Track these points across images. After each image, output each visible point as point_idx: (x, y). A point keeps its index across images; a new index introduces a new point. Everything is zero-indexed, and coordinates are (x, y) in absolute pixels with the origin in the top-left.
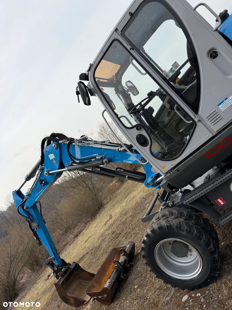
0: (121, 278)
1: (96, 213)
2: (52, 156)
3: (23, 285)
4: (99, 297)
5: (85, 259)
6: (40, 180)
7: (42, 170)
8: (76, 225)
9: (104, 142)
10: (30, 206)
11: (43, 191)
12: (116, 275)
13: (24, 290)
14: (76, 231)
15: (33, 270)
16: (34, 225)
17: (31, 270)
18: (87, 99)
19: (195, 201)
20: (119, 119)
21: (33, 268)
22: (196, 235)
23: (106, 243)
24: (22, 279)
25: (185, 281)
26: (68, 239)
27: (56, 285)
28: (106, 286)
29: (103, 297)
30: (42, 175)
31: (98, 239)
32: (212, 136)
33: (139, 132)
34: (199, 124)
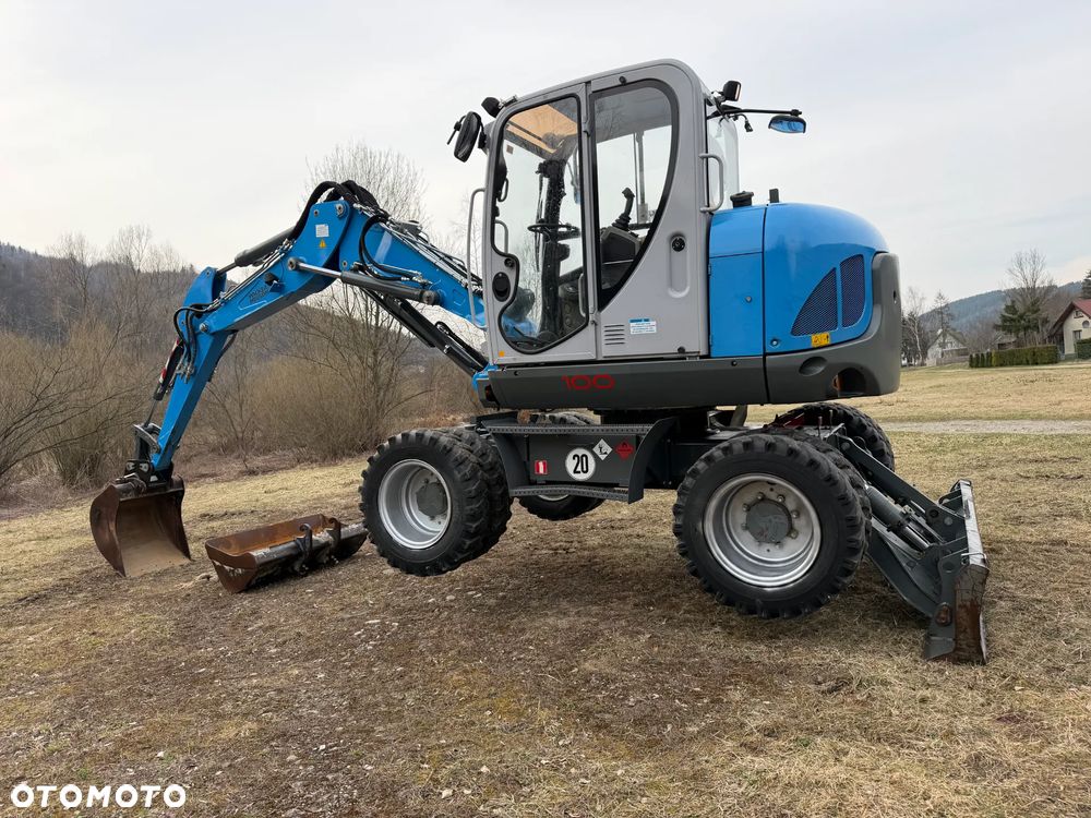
1: (346, 451)
2: (322, 231)
4: (227, 567)
6: (271, 275)
7: (287, 253)
9: (450, 258)
10: (214, 329)
11: (264, 303)
12: (288, 553)
14: (257, 463)
18: (467, 147)
19: (504, 435)
20: (493, 222)
26: (222, 468)
28: (255, 554)
29: (233, 571)
30: (279, 266)
32: (594, 357)
33: (505, 270)
34: (590, 328)
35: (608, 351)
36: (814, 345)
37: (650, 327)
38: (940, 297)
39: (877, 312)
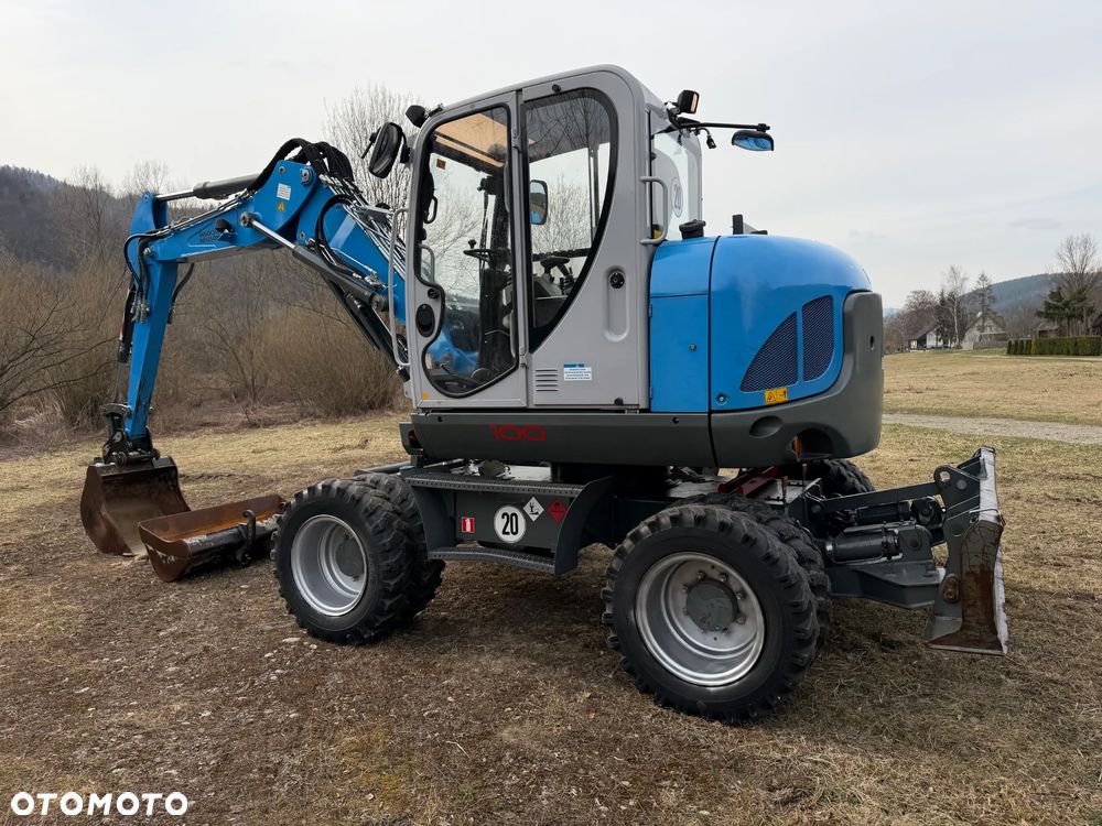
0: (235, 556)
3: (16, 433)
4: (159, 553)
5: (212, 484)
6: (224, 221)
7: (243, 202)
8: (280, 400)
10: (160, 257)
11: (213, 247)
12: (227, 542)
13: (9, 446)
14: (264, 413)
15: (70, 418)
16: (140, 306)
17: (65, 414)
19: (425, 488)
20: (419, 248)
21: (76, 413)
22: (384, 545)
23: (291, 485)
24: (23, 417)
25: (314, 612)
26: (228, 417)
27: (92, 471)
28: (188, 541)
29: (166, 558)
30: (234, 214)
31: (285, 468)
32: (525, 405)
33: (429, 301)
34: (521, 371)
35: (539, 399)
36: (767, 402)
37: (586, 373)
38: (983, 278)
39: (849, 362)
